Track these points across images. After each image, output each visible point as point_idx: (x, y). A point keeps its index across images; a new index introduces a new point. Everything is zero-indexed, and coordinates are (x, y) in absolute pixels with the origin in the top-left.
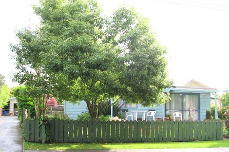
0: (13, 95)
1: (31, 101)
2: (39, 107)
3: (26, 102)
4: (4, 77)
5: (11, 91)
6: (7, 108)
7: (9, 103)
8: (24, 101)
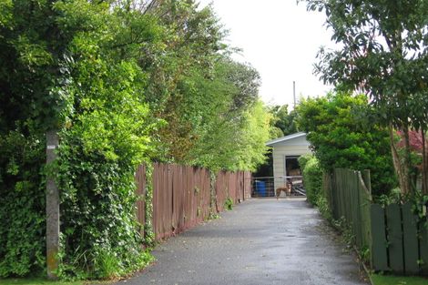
0: (278, 131)
1: (358, 143)
2: (409, 160)
3: (342, 147)
4: (253, 74)
5: (271, 116)
6: (264, 172)
7: (269, 155)
8: (334, 144)
